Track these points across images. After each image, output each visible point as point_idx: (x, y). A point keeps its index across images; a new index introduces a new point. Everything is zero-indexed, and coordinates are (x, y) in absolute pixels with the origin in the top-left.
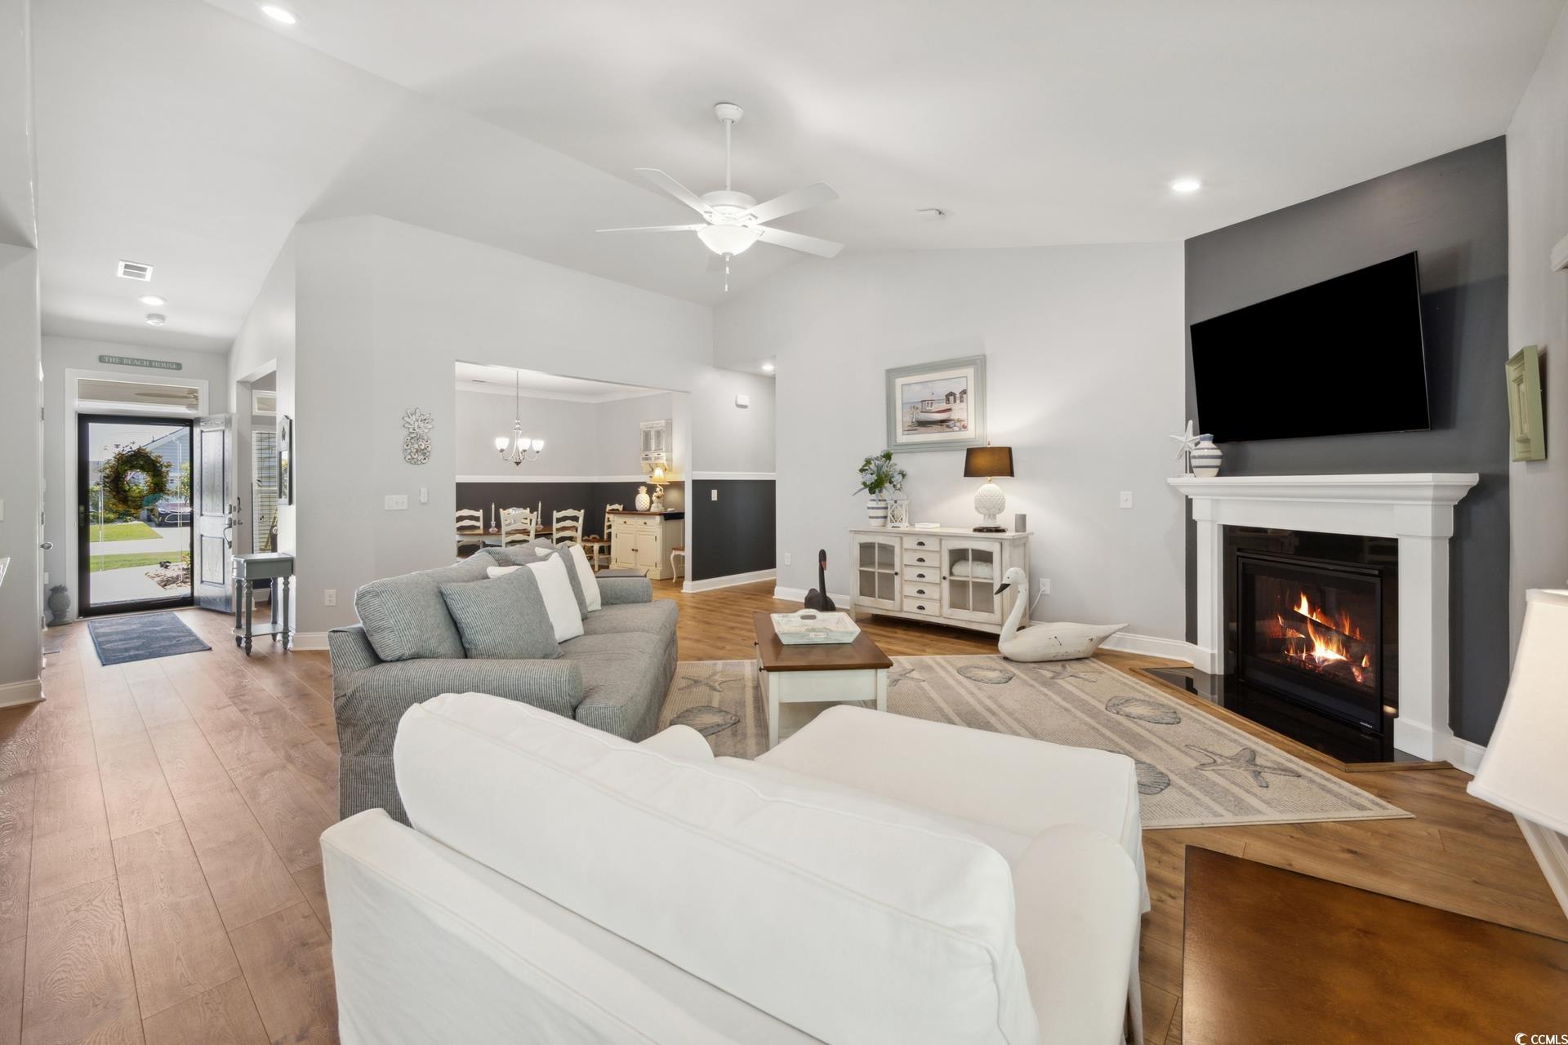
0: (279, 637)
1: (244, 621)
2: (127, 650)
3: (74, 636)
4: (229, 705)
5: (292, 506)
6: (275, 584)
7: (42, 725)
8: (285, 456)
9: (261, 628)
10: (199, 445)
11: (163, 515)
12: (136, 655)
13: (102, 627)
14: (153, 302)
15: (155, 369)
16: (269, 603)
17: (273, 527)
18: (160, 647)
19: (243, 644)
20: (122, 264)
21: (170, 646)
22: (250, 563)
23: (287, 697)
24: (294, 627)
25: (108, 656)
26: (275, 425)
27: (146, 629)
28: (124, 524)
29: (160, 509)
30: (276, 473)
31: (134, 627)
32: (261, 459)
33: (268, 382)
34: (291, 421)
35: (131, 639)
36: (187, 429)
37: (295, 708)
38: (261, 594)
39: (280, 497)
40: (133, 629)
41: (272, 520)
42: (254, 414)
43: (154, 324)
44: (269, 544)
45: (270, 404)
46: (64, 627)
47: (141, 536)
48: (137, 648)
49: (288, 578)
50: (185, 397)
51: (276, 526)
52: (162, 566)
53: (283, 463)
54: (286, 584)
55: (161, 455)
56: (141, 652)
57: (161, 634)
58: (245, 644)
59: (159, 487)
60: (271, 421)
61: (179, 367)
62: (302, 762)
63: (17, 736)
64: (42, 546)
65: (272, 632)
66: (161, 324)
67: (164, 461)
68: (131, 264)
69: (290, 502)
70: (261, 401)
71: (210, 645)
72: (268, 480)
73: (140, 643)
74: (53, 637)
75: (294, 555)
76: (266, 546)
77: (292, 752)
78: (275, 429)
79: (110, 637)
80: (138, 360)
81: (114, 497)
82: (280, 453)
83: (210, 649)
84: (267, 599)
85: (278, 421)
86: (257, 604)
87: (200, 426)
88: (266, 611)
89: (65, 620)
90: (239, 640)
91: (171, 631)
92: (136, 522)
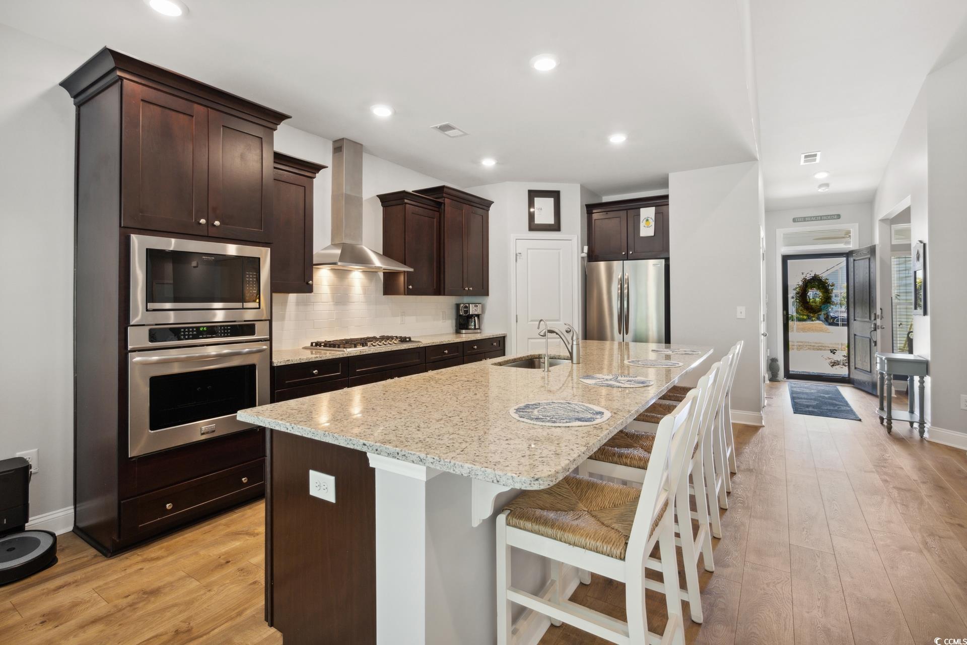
0: (916, 425)
1: (885, 404)
2: (808, 406)
3: (781, 390)
4: (873, 472)
5: (926, 317)
6: (912, 381)
7: (761, 443)
8: (920, 275)
9: (900, 414)
10: (852, 269)
11: (834, 318)
12: (813, 411)
13: (795, 387)
14: (821, 176)
15: (824, 221)
16: (907, 393)
17: (909, 333)
18: (827, 409)
19: (885, 423)
20: (803, 156)
21: (833, 410)
22: (890, 360)
23: (924, 483)
24: (930, 420)
25: (798, 408)
26: (910, 250)
27: (819, 395)
28: (811, 322)
29: (831, 314)
30: (912, 289)
31: (812, 391)
32: (900, 279)
33: (905, 216)
34: (925, 245)
35: (811, 399)
36: (844, 259)
37: (931, 496)
38: (901, 385)
39: (916, 308)
40: (812, 393)
41: (909, 326)
42: (893, 243)
43: (822, 191)
44: (907, 345)
45: (907, 233)
46: (776, 383)
47: (821, 330)
48: (814, 407)
49: (923, 378)
50: (844, 237)
51: (912, 332)
52: (831, 352)
53: (918, 280)
54: (922, 382)
55: (828, 278)
56: (816, 410)
57: (828, 400)
58: (887, 423)
59: (827, 300)
60: (908, 247)
61: (839, 216)
62: (939, 556)
63: (750, 445)
64: (763, 334)
65: (909, 420)
66: (827, 190)
67: (830, 282)
68: (810, 154)
69: (925, 313)
70: (898, 232)
71: (860, 417)
72: (905, 294)
73: (815, 404)
74: (771, 388)
75: (929, 359)
76: (904, 347)
77: (929, 540)
78: (910, 254)
79: (799, 395)
80: (814, 217)
81: (801, 306)
82: (915, 272)
83: (860, 420)
84: (905, 390)
85: (913, 246)
86: (897, 392)
87: (852, 256)
88: (905, 400)
89: (777, 378)
90: (882, 419)
91: (835, 400)
92: (818, 322)
